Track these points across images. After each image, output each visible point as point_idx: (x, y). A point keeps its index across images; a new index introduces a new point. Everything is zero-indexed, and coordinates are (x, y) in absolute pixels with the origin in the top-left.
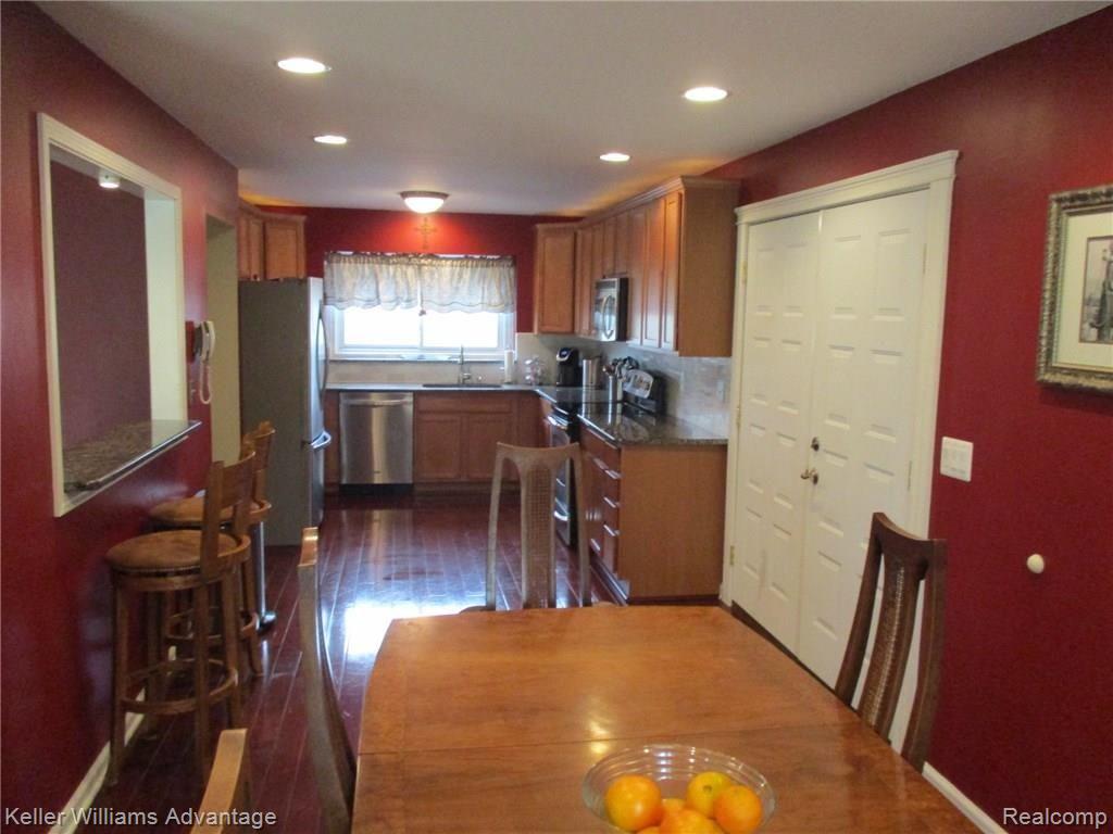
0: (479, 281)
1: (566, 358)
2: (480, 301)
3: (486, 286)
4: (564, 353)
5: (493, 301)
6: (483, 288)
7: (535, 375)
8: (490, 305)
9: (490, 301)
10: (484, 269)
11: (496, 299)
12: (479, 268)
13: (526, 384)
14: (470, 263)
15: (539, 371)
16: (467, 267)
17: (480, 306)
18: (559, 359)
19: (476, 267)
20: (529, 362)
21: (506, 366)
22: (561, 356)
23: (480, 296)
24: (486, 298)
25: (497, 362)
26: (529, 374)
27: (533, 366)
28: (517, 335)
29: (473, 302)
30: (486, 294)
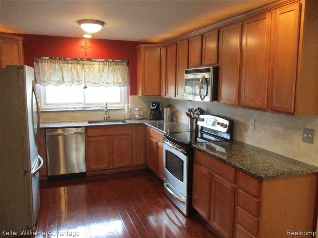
0: (112, 72)
1: (155, 107)
2: (112, 81)
3: (115, 74)
4: (154, 105)
6: (114, 76)
7: (140, 115)
9: (117, 81)
10: (114, 66)
11: (120, 80)
12: (112, 66)
13: (136, 119)
14: (108, 63)
15: (141, 113)
16: (106, 65)
17: (112, 84)
18: (151, 107)
19: (111, 65)
20: (136, 109)
21: (126, 111)
22: (153, 106)
23: (113, 79)
24: (115, 80)
25: (122, 109)
26: (137, 115)
27: (139, 111)
28: (130, 96)
29: (109, 82)
30: (115, 78)
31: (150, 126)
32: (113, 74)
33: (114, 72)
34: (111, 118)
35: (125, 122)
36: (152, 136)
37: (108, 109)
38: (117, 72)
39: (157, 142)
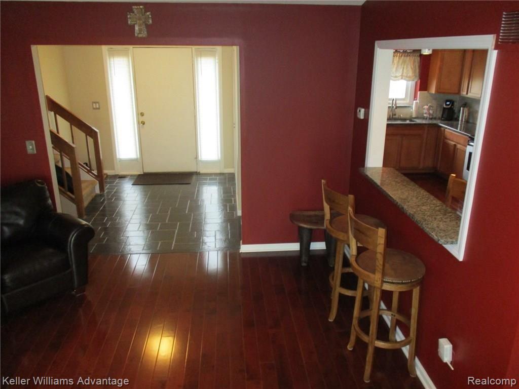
0: (401, 65)
1: (450, 106)
2: (400, 74)
3: (405, 66)
4: (448, 103)
5: (408, 75)
6: (404, 68)
7: (430, 114)
8: (407, 77)
9: (407, 75)
10: (405, 58)
11: (410, 74)
12: (403, 57)
13: (424, 118)
14: (398, 54)
15: (431, 112)
16: (397, 56)
17: (400, 77)
18: (445, 106)
19: (401, 56)
20: (426, 107)
21: (414, 109)
22: (446, 105)
23: (401, 73)
24: (404, 73)
25: (409, 107)
26: (426, 113)
27: (428, 109)
28: (419, 92)
29: (397, 75)
30: (405, 71)
31: (445, 127)
32: (403, 66)
33: (404, 65)
34: (397, 116)
35: (413, 121)
36: (448, 138)
37: (397, 105)
38: (408, 64)
39: (455, 145)
